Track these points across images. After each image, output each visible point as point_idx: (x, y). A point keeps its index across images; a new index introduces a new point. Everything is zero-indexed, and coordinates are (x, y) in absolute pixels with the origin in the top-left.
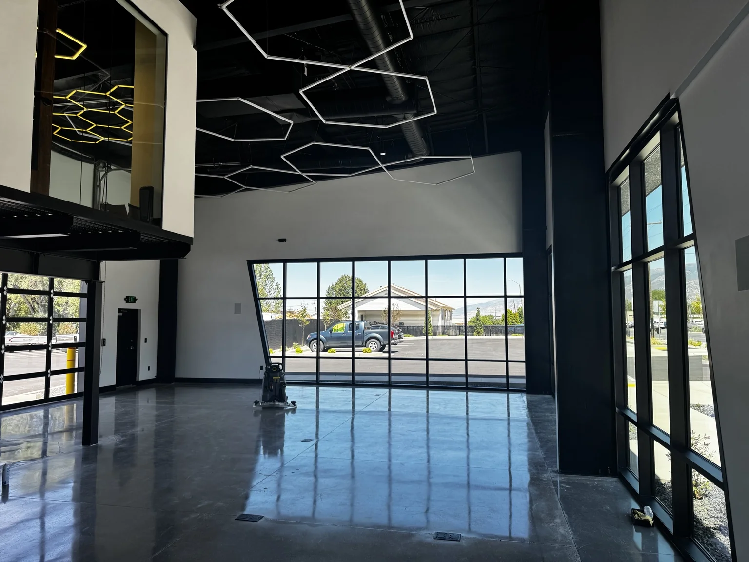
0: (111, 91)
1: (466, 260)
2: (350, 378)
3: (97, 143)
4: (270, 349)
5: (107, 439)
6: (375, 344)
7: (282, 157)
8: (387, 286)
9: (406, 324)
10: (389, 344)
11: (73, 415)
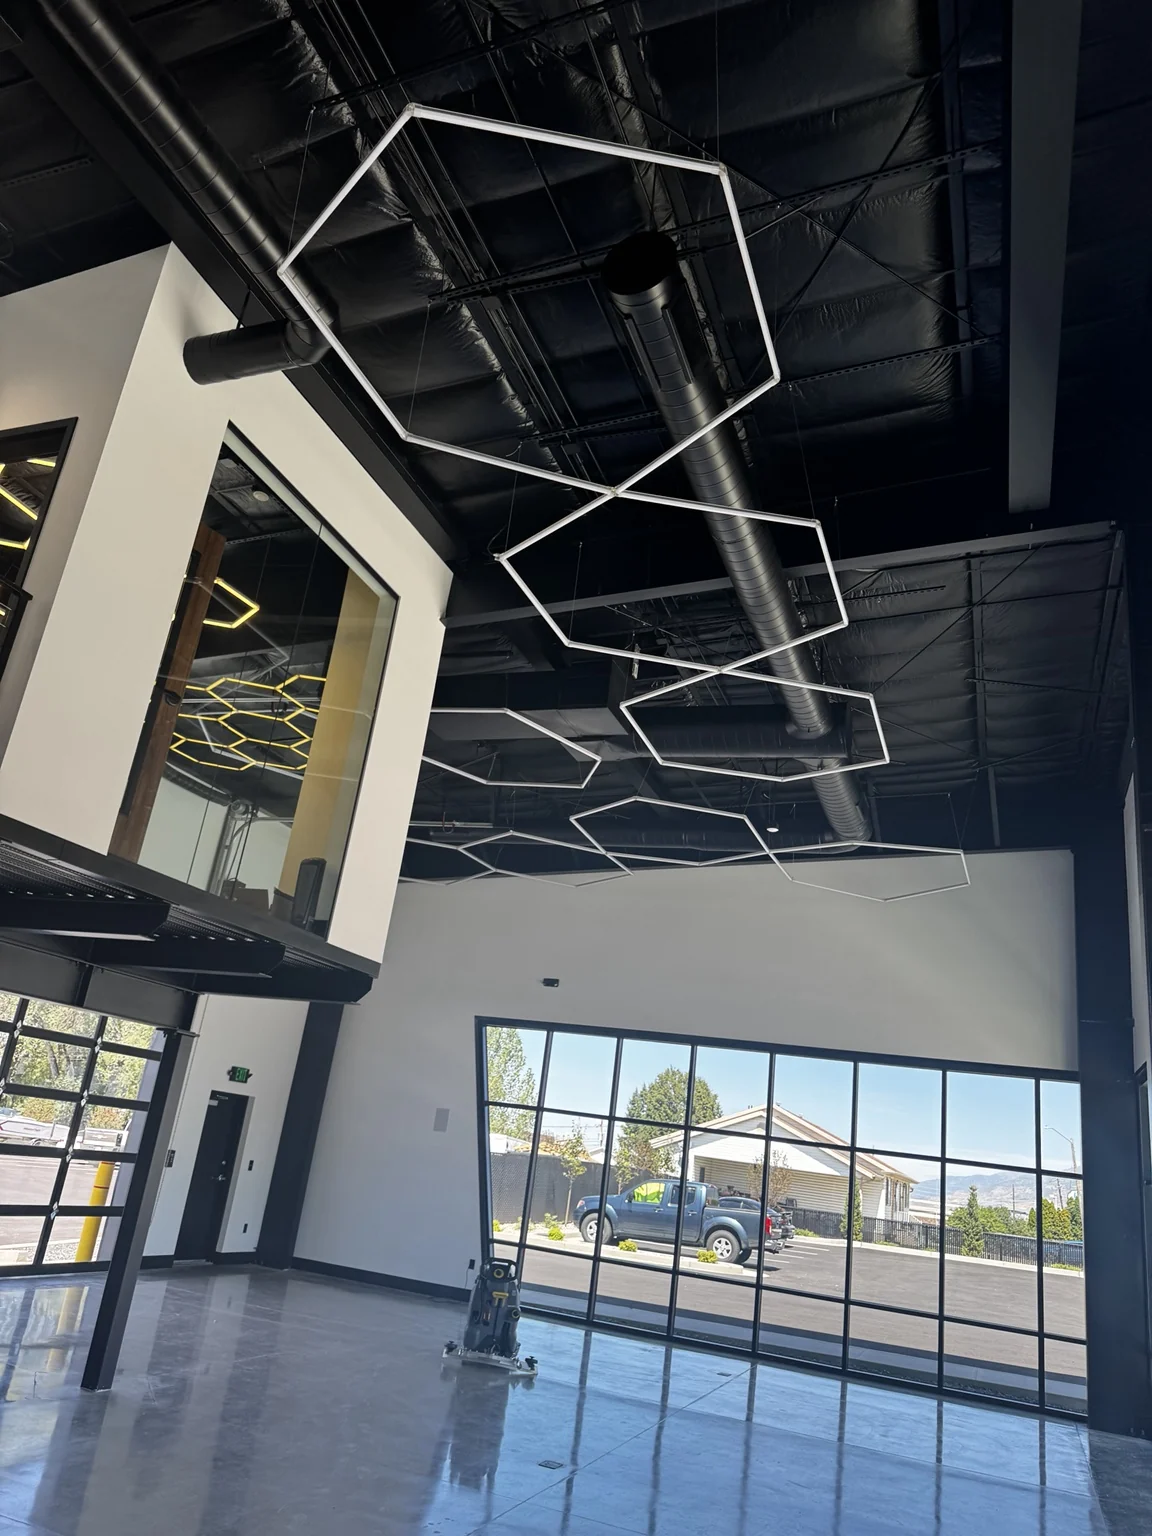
0: (287, 682)
1: (948, 1073)
2: (662, 1319)
3: (242, 769)
4: (495, 1221)
5: (131, 1381)
6: (727, 1244)
7: (572, 819)
8: (765, 1106)
9: (802, 1205)
10: (760, 1248)
11: (77, 1312)
